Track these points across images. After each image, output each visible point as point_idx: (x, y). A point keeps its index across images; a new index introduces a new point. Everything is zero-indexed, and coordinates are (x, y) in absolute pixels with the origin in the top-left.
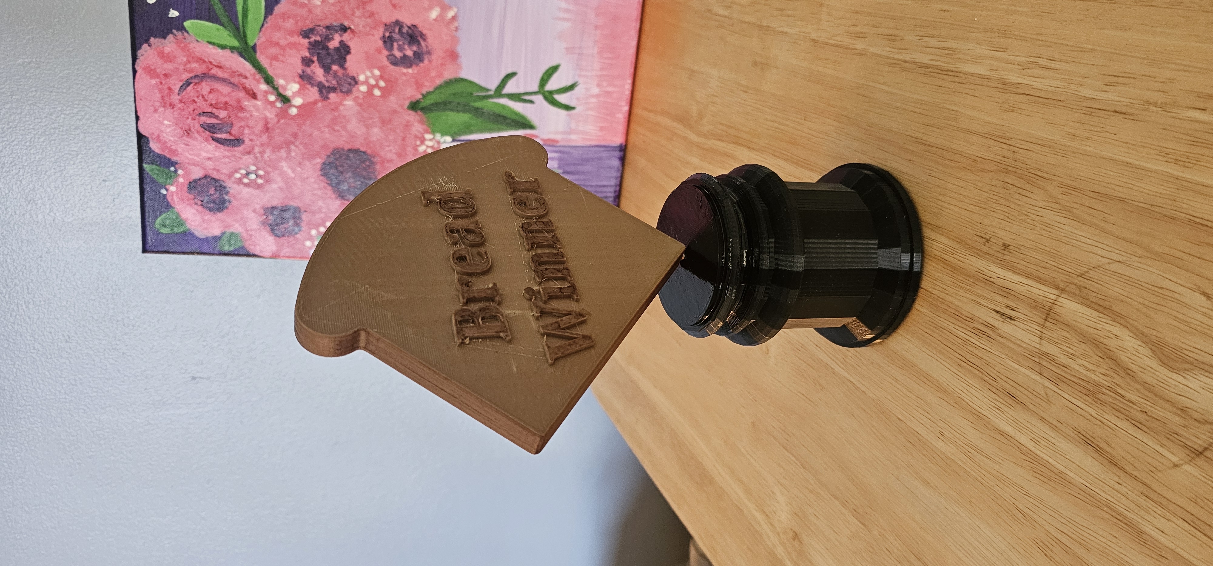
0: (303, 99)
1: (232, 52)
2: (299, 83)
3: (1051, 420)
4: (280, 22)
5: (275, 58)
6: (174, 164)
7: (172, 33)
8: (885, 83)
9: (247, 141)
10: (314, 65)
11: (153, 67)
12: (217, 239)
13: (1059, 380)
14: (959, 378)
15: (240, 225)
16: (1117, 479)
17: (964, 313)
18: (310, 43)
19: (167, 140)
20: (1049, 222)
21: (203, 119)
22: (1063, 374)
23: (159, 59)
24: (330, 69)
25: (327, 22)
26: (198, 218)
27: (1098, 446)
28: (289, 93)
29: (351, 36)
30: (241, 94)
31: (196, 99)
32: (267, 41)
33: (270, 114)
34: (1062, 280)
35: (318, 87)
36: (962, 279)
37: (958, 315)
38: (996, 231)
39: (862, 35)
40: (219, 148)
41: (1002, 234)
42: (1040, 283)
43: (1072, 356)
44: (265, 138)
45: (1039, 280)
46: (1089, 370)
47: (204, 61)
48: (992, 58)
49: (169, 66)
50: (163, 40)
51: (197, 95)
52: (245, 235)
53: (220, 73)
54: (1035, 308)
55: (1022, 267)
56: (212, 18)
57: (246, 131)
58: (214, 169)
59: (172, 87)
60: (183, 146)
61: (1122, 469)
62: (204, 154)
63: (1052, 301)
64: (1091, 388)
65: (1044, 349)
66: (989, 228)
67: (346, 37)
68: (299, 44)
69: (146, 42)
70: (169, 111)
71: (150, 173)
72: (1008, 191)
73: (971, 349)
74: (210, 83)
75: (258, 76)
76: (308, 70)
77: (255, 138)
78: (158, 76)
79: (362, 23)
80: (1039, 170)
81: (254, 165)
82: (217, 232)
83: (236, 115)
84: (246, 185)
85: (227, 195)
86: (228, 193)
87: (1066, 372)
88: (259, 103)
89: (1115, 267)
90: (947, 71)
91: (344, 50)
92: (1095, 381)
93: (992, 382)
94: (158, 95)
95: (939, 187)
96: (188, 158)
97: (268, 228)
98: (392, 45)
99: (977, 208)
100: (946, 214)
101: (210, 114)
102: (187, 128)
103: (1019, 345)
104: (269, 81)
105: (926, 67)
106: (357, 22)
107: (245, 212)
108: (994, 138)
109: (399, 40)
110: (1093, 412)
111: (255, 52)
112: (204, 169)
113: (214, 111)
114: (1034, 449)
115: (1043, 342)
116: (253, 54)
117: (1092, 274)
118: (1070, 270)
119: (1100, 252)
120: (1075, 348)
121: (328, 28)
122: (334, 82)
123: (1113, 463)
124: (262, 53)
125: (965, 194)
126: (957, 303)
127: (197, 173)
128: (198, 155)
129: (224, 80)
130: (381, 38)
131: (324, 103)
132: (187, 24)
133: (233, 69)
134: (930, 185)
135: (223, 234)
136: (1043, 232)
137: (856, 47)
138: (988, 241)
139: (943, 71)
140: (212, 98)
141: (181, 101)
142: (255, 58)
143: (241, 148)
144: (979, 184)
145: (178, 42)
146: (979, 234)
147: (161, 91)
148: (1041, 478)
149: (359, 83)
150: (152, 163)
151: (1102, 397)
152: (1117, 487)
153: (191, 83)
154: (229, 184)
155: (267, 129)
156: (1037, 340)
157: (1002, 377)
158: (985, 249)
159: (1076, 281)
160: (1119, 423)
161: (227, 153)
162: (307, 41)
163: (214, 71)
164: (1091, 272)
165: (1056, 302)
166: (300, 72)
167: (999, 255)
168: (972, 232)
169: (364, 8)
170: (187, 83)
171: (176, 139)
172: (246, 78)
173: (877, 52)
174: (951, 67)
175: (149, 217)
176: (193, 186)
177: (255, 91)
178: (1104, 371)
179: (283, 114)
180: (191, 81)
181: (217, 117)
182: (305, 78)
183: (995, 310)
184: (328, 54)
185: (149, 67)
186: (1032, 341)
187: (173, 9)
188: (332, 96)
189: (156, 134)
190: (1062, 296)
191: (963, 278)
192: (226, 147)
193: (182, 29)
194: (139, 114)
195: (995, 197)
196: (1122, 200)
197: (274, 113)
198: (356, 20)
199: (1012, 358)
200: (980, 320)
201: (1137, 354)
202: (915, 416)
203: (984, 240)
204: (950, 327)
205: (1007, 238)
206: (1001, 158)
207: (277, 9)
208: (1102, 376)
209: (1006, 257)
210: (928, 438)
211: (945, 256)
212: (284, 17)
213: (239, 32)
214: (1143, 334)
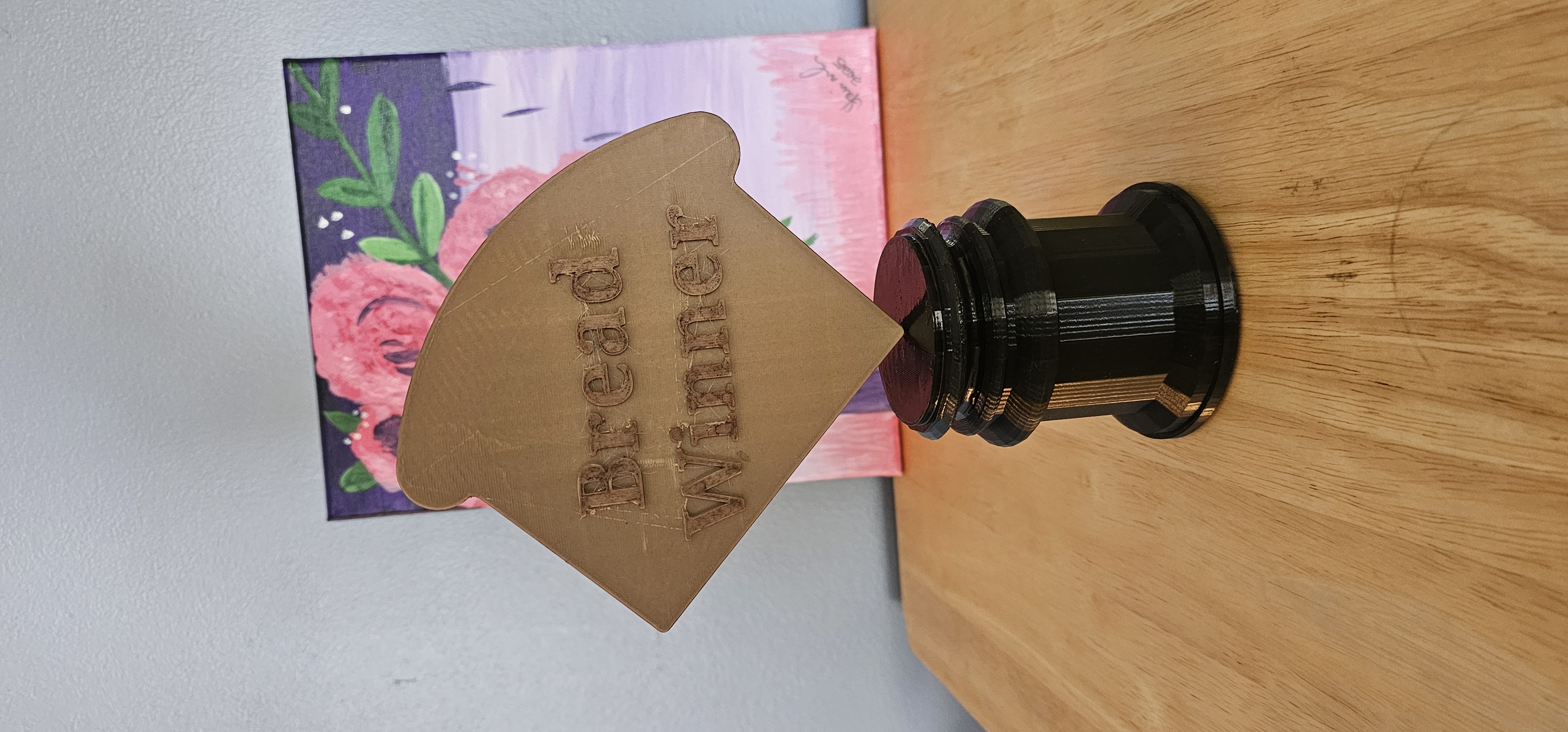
1: (413, 267)
3: (1441, 391)
4: (462, 224)
6: (357, 407)
7: (348, 257)
8: (1134, 65)
11: (328, 299)
13: (1432, 329)
14: (1313, 394)
16: (1550, 434)
17: (1295, 300)
19: (348, 380)
20: (1356, 122)
21: (388, 349)
22: (1434, 316)
23: (335, 287)
26: (389, 467)
27: (1510, 397)
30: (427, 313)
31: (377, 327)
32: (450, 248)
34: (1395, 189)
36: (1281, 256)
37: (1288, 309)
38: (1301, 170)
39: (1098, 25)
41: (1308, 170)
42: (1371, 207)
43: (1437, 286)
45: (1368, 204)
46: (1465, 293)
47: (383, 282)
49: (346, 294)
50: (338, 266)
51: (378, 320)
53: (401, 293)
54: (1373, 246)
55: (1343, 200)
56: (387, 230)
59: (350, 317)
60: (366, 383)
61: (1552, 414)
62: (390, 390)
63: (1391, 224)
64: (1476, 317)
65: (1401, 296)
66: (1294, 171)
69: (321, 270)
70: (349, 346)
71: (333, 421)
72: (1300, 111)
73: (1315, 345)
74: (391, 305)
75: (443, 290)
78: (334, 308)
80: (1327, 63)
87: (1437, 312)
89: (1451, 134)
90: (1195, 8)
92: (1477, 304)
93: (1353, 378)
94: (337, 330)
95: (1224, 153)
96: (371, 398)
99: (1273, 154)
100: (1240, 182)
101: (393, 342)
102: (370, 362)
103: (1371, 307)
108: (1265, 57)
110: (1489, 351)
111: (438, 262)
112: (390, 407)
113: (399, 338)
114: (1431, 448)
115: (1399, 286)
116: (436, 265)
117: (1428, 159)
118: (1400, 170)
119: (1428, 124)
120: (1437, 272)
123: (1539, 412)
124: (445, 263)
125: (1255, 143)
126: (1285, 291)
127: (383, 414)
128: (383, 392)
129: (405, 301)
132: (362, 243)
133: (416, 285)
134: (1214, 157)
136: (1355, 139)
137: (1097, 41)
138: (1295, 188)
140: (394, 323)
141: (360, 332)
142: (438, 270)
144: (1267, 122)
145: (354, 267)
146: (1283, 186)
147: (338, 323)
148: (1453, 485)
150: (334, 409)
151: (1494, 321)
152: (1555, 445)
153: (371, 309)
156: (1390, 287)
157: (1364, 364)
158: (1295, 201)
159: (1412, 180)
160: (1527, 347)
163: (395, 291)
164: (1426, 158)
165: (1397, 223)
167: (1313, 199)
168: (1274, 187)
170: (366, 310)
171: (358, 377)
172: (430, 293)
175: (333, 475)
176: (379, 430)
178: (1483, 284)
180: (371, 307)
181: (400, 344)
183: (1328, 276)
185: (325, 298)
186: (1383, 292)
187: (347, 230)
189: (336, 375)
190: (1402, 209)
191: (1281, 254)
193: (356, 249)
194: (316, 355)
195: (1289, 128)
196: (1433, 42)
199: (1367, 330)
200: (1316, 299)
201: (1517, 235)
202: (1276, 481)
203: (1291, 190)
204: (1284, 330)
205: (1315, 171)
206: (1280, 75)
207: (458, 210)
208: (1485, 292)
209: (1323, 197)
210: (1299, 504)
211: (1253, 238)
212: (465, 217)
213: (418, 243)
214: (1515, 203)
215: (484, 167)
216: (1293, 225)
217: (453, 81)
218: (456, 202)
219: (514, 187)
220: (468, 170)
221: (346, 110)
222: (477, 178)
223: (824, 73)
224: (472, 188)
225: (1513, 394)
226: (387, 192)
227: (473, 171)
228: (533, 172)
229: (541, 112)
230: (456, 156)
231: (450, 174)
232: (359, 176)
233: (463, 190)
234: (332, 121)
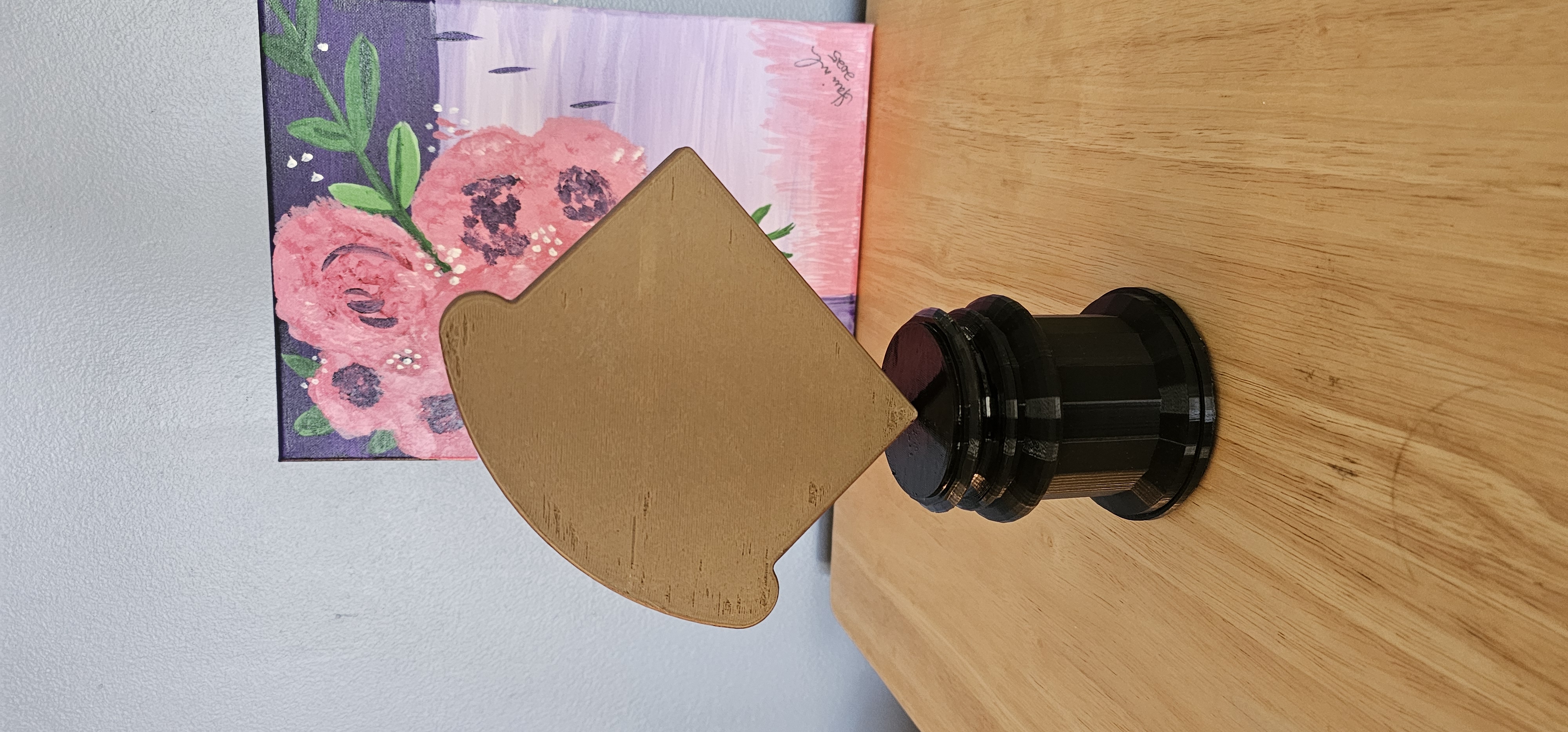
0: (467, 266)
1: (384, 217)
2: (460, 247)
3: (1420, 606)
4: (438, 178)
5: (433, 221)
6: (317, 352)
7: (315, 200)
8: (1163, 191)
9: (401, 319)
10: (478, 225)
11: (293, 241)
12: (366, 439)
13: (1424, 550)
14: (1295, 558)
15: (394, 421)
16: (1516, 679)
17: (1293, 472)
18: (473, 200)
19: (309, 325)
20: (1383, 344)
21: (352, 297)
22: (1426, 541)
23: (300, 230)
24: (497, 228)
25: (493, 176)
26: (345, 415)
27: (1484, 635)
28: (449, 260)
29: (522, 188)
30: (395, 265)
31: (342, 274)
32: (424, 201)
33: (428, 287)
34: (1410, 418)
35: (483, 250)
36: (1285, 428)
37: (1285, 476)
38: (1319, 362)
39: (1128, 136)
40: (370, 330)
41: (1327, 365)
42: (1381, 423)
43: (1435, 517)
44: (422, 315)
45: (1381, 420)
46: (1460, 534)
47: (352, 230)
48: (1288, 148)
49: (312, 238)
50: (305, 208)
51: (343, 268)
52: (399, 433)
53: (369, 242)
54: (1379, 457)
55: (1357, 406)
56: (360, 178)
57: (400, 308)
58: (363, 356)
59: (315, 263)
60: (327, 329)
61: (1522, 665)
62: (351, 338)
63: (1400, 446)
64: (1466, 558)
65: (1397, 510)
66: (1312, 359)
67: (515, 190)
68: (461, 202)
69: (286, 211)
70: (311, 289)
71: (289, 365)
72: (1328, 310)
73: (1306, 518)
74: (358, 254)
75: (414, 243)
76: (472, 232)
77: (410, 315)
78: (298, 251)
79: (533, 173)
80: (1363, 279)
81: (410, 348)
82: (367, 432)
83: (388, 290)
84: (400, 372)
85: (377, 386)
86: (379, 382)
87: (1430, 539)
88: (415, 274)
89: (1475, 395)
90: (1235, 168)
91: (513, 205)
92: (1469, 547)
93: (1338, 561)
94: (300, 273)
95: (1244, 313)
96: (332, 344)
97: (427, 424)
98: (570, 195)
99: (1293, 335)
100: (1255, 346)
101: (358, 291)
102: (332, 309)
103: (1366, 508)
104: (426, 247)
105: (1211, 167)
106: (528, 172)
107: (399, 406)
108: (1302, 245)
109: (578, 189)
110: (1473, 590)
111: (410, 215)
112: (352, 355)
113: (363, 286)
114: (1401, 647)
115: (1397, 502)
116: (408, 217)
117: (1447, 406)
118: (1418, 404)
119: (1453, 377)
120: (1438, 506)
121: (493, 181)
122: (502, 243)
123: (1508, 658)
124: (417, 216)
125: (1276, 318)
126: (1283, 460)
127: (343, 361)
128: (344, 340)
129: (374, 250)
130: (555, 189)
131: (492, 269)
132: (332, 188)
133: (385, 237)
134: (1231, 312)
135: (374, 433)
136: (1378, 358)
137: (1125, 150)
138: (1311, 375)
139: (1231, 169)
140: (361, 272)
141: (325, 278)
142: (410, 223)
143: (394, 329)
144: (1292, 305)
145: (322, 210)
146: (1299, 368)
147: (302, 267)
148: (1417, 686)
149: (531, 243)
150: (292, 353)
151: (1482, 568)
153: (337, 255)
154: (380, 372)
155: (425, 304)
156: (1388, 499)
157: (1350, 552)
158: (1308, 386)
159: (1427, 417)
160: (1509, 602)
161: (378, 335)
162: (470, 197)
163: (364, 240)
164: (1444, 404)
165: (1407, 448)
166: (462, 234)
167: (1327, 392)
168: (1290, 366)
169: (535, 155)
170: (333, 256)
171: (320, 322)
172: (399, 245)
173: (1150, 154)
174: (1240, 163)
175: (287, 418)
176: (338, 377)
177: (410, 260)
178: (1479, 533)
179: (443, 284)
180: (337, 253)
181: (366, 294)
182: (468, 241)
183: (1330, 465)
184: (495, 211)
185: (289, 240)
186: (1382, 501)
187: (317, 173)
188: (500, 259)
189: (296, 318)
190: (1413, 438)
191: (1286, 426)
192: (377, 329)
193: (326, 194)
194: (277, 296)
195: (1314, 319)
196: (1472, 308)
197: (433, 284)
198: (527, 170)
199: (1360, 526)
200: (1314, 480)
201: (1519, 507)
202: (1244, 615)
203: (1306, 375)
204: (1277, 493)
205: (1335, 370)
206: (1314, 269)
207: (435, 164)
208: (1480, 542)
209: (1337, 395)
210: (1265, 644)
211: (1259, 400)
212: (443, 173)
213: (391, 193)
214: (1523, 479)
215: (465, 122)
216: (1304, 406)
217: (440, 29)
218: (435, 155)
219: (495, 146)
220: (449, 125)
221: (324, 47)
222: (457, 133)
223: (819, 65)
224: (452, 142)
225: (1487, 633)
226: (364, 138)
227: (454, 126)
228: (516, 133)
229: (529, 71)
230: (438, 108)
231: (429, 126)
232: (333, 119)
233: (442, 144)
234: (308, 57)
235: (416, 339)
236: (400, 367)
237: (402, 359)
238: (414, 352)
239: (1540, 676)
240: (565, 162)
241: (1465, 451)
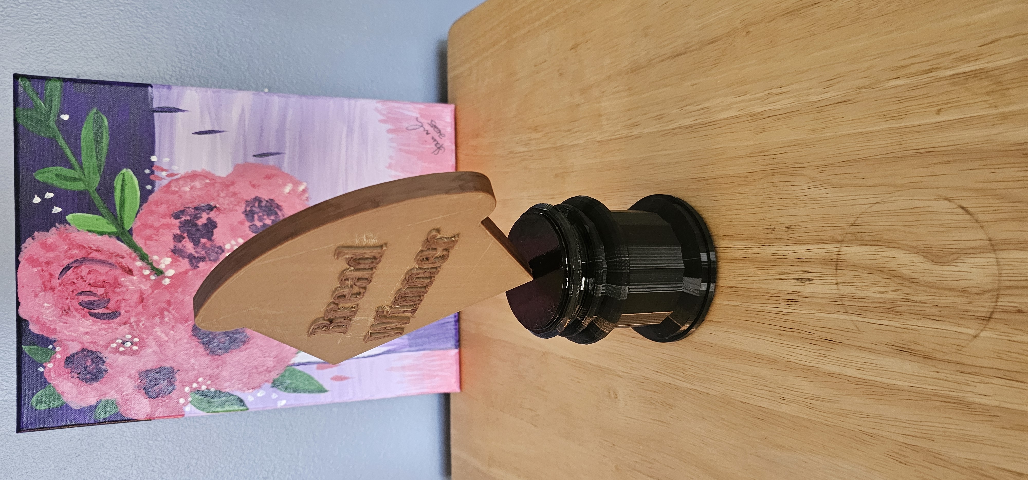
0: (175, 270)
1: (110, 237)
2: (171, 257)
3: (867, 346)
4: (154, 208)
5: (150, 238)
6: (52, 342)
7: (55, 226)
8: (662, 150)
9: (123, 312)
10: (184, 240)
11: (35, 257)
12: (92, 408)
13: (862, 311)
15: (116, 392)
16: (934, 369)
17: (772, 292)
18: (180, 222)
19: (46, 321)
20: (815, 196)
21: (83, 298)
22: (863, 304)
23: (41, 249)
24: (199, 242)
25: (196, 204)
26: (75, 391)
27: (910, 349)
28: (162, 267)
29: (217, 213)
30: (118, 272)
31: (75, 281)
32: (142, 224)
33: (145, 287)
34: (839, 235)
35: (188, 258)
36: (762, 266)
37: (767, 296)
38: (777, 219)
39: (636, 124)
40: (97, 322)
41: (783, 220)
42: (823, 243)
43: (865, 288)
44: (140, 308)
45: (821, 241)
46: (882, 293)
47: (85, 247)
48: (737, 102)
49: (51, 255)
50: (46, 233)
51: (76, 276)
52: (120, 400)
53: (98, 256)
54: (825, 264)
55: (806, 238)
56: (93, 210)
57: (123, 304)
58: (91, 342)
59: (53, 273)
60: (61, 324)
61: (934, 359)
62: (82, 329)
63: (836, 253)
64: (889, 306)
65: (842, 292)
66: (772, 220)
67: (212, 214)
68: (171, 224)
69: (30, 236)
70: (49, 295)
71: (28, 353)
72: (778, 188)
73: (786, 317)
74: (89, 265)
75: (134, 255)
76: (180, 245)
77: (130, 309)
78: (40, 265)
79: (226, 202)
80: (795, 163)
81: (130, 334)
82: (92, 401)
83: (113, 291)
84: (122, 353)
85: (103, 365)
86: (104, 362)
87: (865, 302)
88: (135, 278)
89: (875, 208)
90: (708, 123)
91: (211, 226)
92: (890, 299)
93: (810, 337)
94: (40, 282)
95: (725, 206)
96: (66, 335)
97: (143, 391)
98: (253, 217)
99: (758, 209)
101: (88, 293)
102: (66, 308)
103: (822, 298)
104: (143, 258)
105: (690, 127)
106: (222, 202)
107: (121, 379)
108: (755, 155)
109: (259, 212)
110: (897, 324)
111: (132, 235)
112: (81, 343)
113: (93, 289)
114: (861, 376)
115: (840, 287)
116: (130, 236)
117: (860, 220)
118: (842, 225)
120: (865, 281)
121: (196, 208)
122: (203, 252)
123: (926, 357)
124: (137, 235)
125: (746, 203)
126: (764, 286)
127: (74, 348)
128: (76, 331)
129: (102, 262)
130: (243, 213)
131: (195, 272)
132: (69, 217)
133: (111, 251)
134: (716, 208)
135: (99, 402)
136: (814, 206)
137: (633, 134)
138: (773, 229)
139: (704, 125)
140: (91, 279)
141: (60, 285)
142: (131, 240)
143: (117, 320)
144: (755, 191)
145: (60, 234)
146: (765, 227)
147: (42, 277)
148: (874, 397)
149: (226, 251)
150: (30, 344)
151: (899, 309)
152: (937, 375)
153: (72, 267)
154: (105, 354)
155: (142, 300)
156: (835, 287)
157: (817, 329)
158: (773, 236)
159: (849, 231)
160: (921, 323)
161: (103, 326)
162: (178, 220)
163: (93, 255)
164: (858, 219)
165: (840, 253)
166: (172, 247)
167: (785, 236)
168: (759, 228)
169: (228, 190)
170: (67, 268)
171: (55, 318)
172: (123, 258)
173: (651, 131)
174: (709, 120)
175: (25, 396)
176: (69, 360)
177: (131, 268)
178: (894, 288)
179: (157, 285)
180: (71, 265)
181: (95, 295)
182: (177, 252)
183: (794, 279)
184: (198, 230)
185: (32, 257)
186: (831, 290)
187: (57, 206)
188: (201, 264)
189: (36, 317)
190: (843, 246)
192: (104, 321)
193: (64, 222)
194: (19, 300)
195: (770, 196)
197: (149, 285)
198: (221, 200)
199: (820, 310)
200: (786, 292)
201: (914, 264)
202: (755, 394)
203: (770, 230)
204: (764, 308)
205: (787, 221)
206: (765, 167)
207: (151, 198)
208: (895, 293)
209: (791, 236)
210: (773, 408)
211: (743, 255)
212: (157, 203)
213: (117, 219)
214: (913, 247)
215: (175, 168)
216: (773, 249)
217: (155, 105)
218: (151, 192)
219: (197, 184)
220: (162, 170)
221: (65, 117)
222: (167, 176)
223: (422, 129)
224: (165, 182)
225: (912, 347)
226: (95, 180)
227: (166, 170)
228: (213, 175)
229: (222, 134)
230: (154, 158)
231: (147, 171)
232: (72, 167)
233: (157, 184)
234: (52, 123)
235: (135, 327)
236: (122, 349)
237: (123, 343)
238: (133, 337)
239: (948, 362)
240: (251, 194)
241: (876, 243)
